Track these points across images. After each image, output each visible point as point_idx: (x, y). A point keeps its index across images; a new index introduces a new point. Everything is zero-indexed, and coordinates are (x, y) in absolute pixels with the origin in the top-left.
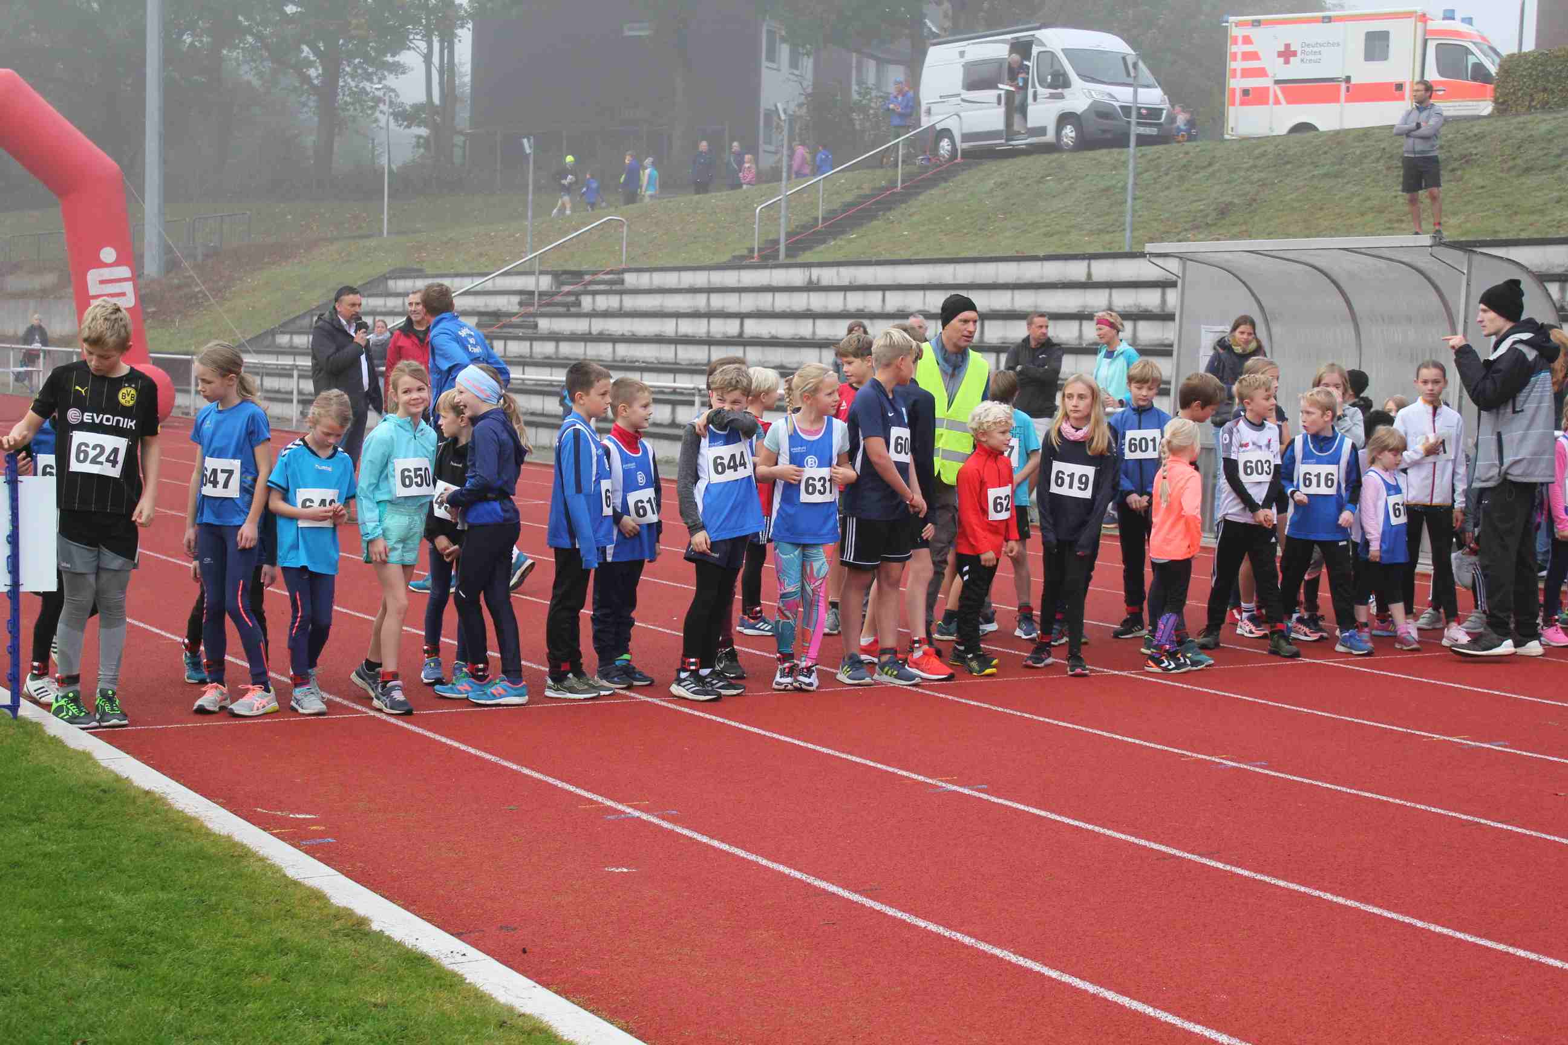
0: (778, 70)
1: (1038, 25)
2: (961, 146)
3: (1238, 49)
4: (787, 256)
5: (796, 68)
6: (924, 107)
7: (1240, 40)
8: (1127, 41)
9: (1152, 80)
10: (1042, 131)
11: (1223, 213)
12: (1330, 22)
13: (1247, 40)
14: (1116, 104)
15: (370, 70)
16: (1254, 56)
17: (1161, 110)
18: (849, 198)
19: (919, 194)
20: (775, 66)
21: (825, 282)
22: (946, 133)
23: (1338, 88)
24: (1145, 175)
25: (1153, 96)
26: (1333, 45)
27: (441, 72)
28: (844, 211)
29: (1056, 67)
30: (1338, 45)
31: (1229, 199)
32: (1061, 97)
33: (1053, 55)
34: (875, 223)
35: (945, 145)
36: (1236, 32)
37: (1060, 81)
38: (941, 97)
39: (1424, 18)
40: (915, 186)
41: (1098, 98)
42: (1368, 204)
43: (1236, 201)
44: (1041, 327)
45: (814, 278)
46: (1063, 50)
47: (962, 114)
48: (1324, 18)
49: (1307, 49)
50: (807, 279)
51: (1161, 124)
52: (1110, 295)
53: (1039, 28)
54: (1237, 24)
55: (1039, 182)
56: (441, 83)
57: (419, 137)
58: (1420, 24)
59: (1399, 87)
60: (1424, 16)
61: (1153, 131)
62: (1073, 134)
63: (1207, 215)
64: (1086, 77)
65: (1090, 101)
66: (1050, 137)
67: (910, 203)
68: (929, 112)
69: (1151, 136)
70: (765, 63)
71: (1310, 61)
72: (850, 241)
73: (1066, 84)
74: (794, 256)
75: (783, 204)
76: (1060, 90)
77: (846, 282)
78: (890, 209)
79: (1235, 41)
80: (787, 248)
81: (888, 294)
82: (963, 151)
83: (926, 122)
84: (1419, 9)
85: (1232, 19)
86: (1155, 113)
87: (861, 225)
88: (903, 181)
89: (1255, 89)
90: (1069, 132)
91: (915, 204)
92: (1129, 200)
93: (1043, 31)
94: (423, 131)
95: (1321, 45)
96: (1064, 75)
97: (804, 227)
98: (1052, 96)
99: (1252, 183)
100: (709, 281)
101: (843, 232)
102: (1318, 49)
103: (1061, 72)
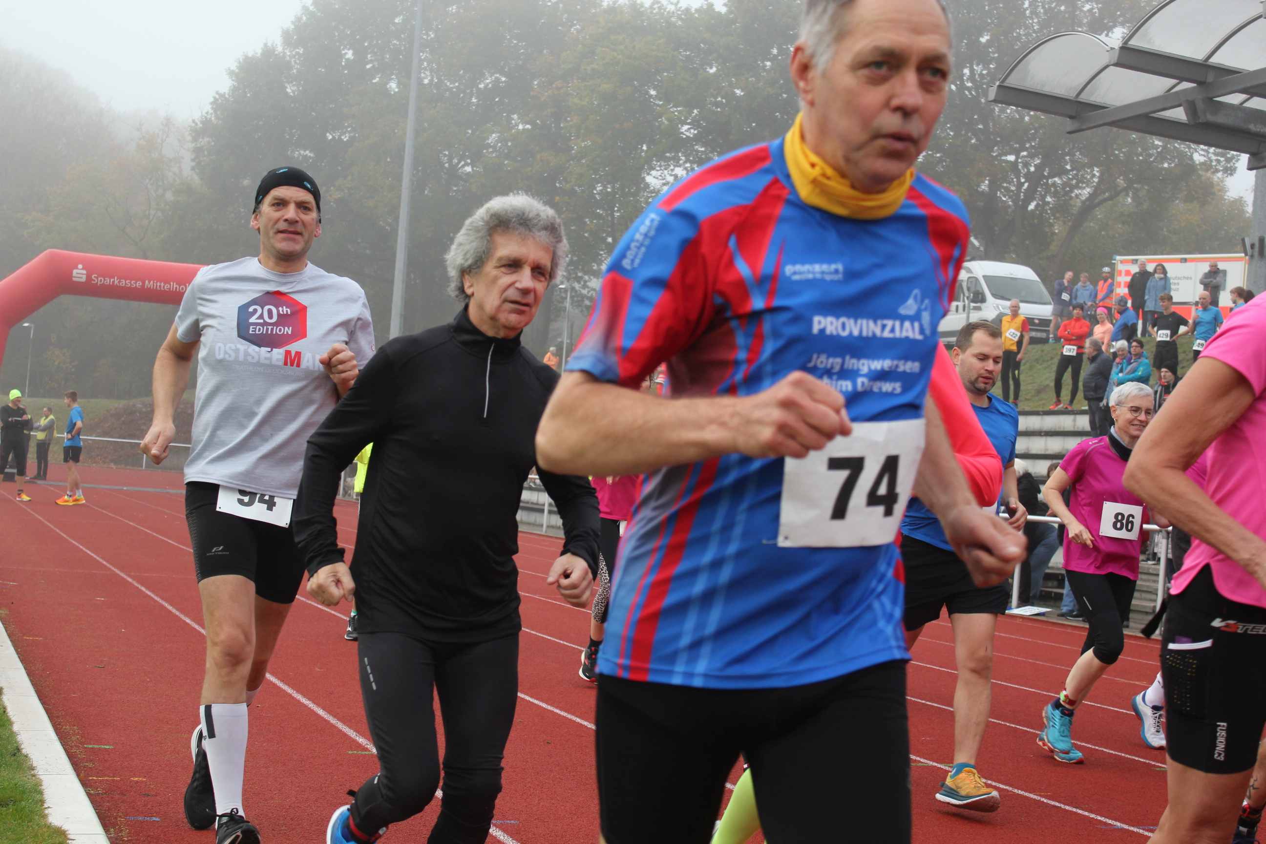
7: (1123, 273)
12: (1186, 262)
15: (580, 274)
23: (1190, 309)
26: (1187, 278)
29: (978, 289)
30: (1191, 278)
32: (978, 309)
33: (976, 279)
36: (1120, 267)
37: (979, 298)
46: (984, 277)
48: (1182, 259)
54: (1122, 262)
58: (1248, 265)
61: (1043, 335)
64: (995, 296)
69: (1042, 338)
73: (983, 300)
76: (978, 305)
85: (1118, 258)
86: (1045, 323)
93: (971, 263)
95: (1179, 278)
96: (983, 294)
98: (975, 308)
102: (1176, 281)
103: (981, 291)
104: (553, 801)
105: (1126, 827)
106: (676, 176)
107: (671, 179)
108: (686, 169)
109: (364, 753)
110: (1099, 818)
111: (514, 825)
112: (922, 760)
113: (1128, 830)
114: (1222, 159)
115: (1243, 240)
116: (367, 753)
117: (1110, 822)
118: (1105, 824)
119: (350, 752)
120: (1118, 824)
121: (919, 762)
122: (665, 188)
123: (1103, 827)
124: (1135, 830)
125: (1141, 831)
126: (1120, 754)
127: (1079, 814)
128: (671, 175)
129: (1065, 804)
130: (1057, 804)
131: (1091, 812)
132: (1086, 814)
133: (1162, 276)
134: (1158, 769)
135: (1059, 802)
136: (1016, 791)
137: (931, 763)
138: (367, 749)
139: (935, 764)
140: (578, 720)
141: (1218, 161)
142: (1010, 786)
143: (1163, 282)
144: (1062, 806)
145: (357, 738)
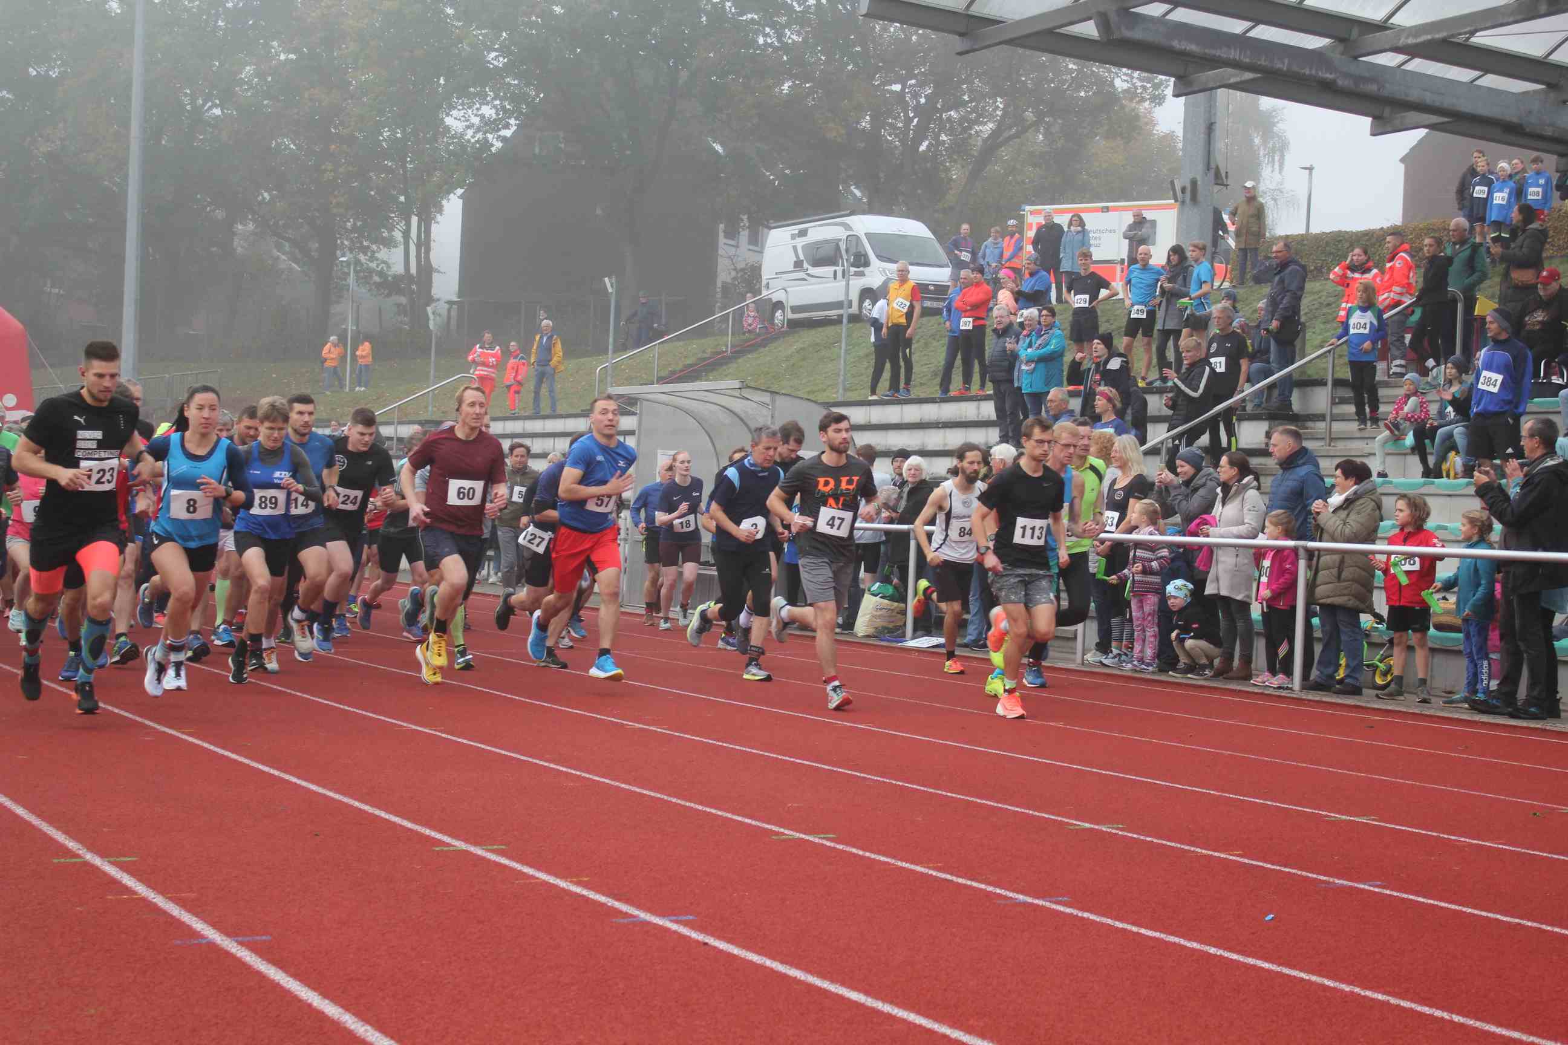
0: (735, 246)
2: (791, 316)
5: (757, 245)
6: (764, 283)
8: (929, 227)
12: (1108, 211)
15: (365, 243)
20: (734, 243)
22: (779, 305)
23: (1114, 269)
26: (1110, 231)
27: (418, 247)
29: (860, 249)
32: (862, 274)
33: (858, 238)
35: (779, 314)
36: (1028, 219)
37: (861, 261)
38: (776, 273)
40: (742, 351)
46: (866, 234)
47: (788, 289)
48: (1103, 208)
53: (852, 213)
54: (1032, 213)
55: (828, 348)
56: (418, 257)
57: (399, 305)
64: (880, 258)
65: (883, 278)
66: (854, 309)
68: (767, 286)
73: (867, 264)
76: (861, 269)
82: (789, 320)
83: (765, 293)
85: (1028, 208)
88: (732, 346)
93: (852, 217)
94: (403, 300)
95: (1100, 232)
96: (866, 256)
98: (857, 274)
103: (863, 253)
104: (317, 909)
105: (1029, 900)
106: (482, 117)
107: (476, 120)
108: (495, 107)
109: (74, 860)
110: (998, 891)
111: (265, 941)
112: (786, 832)
113: (1032, 904)
114: (1149, 85)
115: (1172, 183)
116: (78, 860)
117: (1011, 894)
118: (1006, 898)
119: (56, 861)
120: (1021, 897)
121: (784, 834)
122: (470, 132)
123: (1002, 902)
124: (1040, 902)
125: (1048, 904)
126: (1027, 811)
127: (974, 887)
128: (476, 115)
129: (957, 876)
130: (949, 877)
131: (989, 884)
132: (983, 886)
133: (1079, 228)
134: (1072, 827)
135: (952, 874)
136: (899, 863)
137: (798, 835)
138: (78, 856)
139: (802, 836)
140: (357, 804)
141: (1144, 88)
142: (894, 857)
143: (1080, 237)
144: (954, 879)
145: (66, 842)
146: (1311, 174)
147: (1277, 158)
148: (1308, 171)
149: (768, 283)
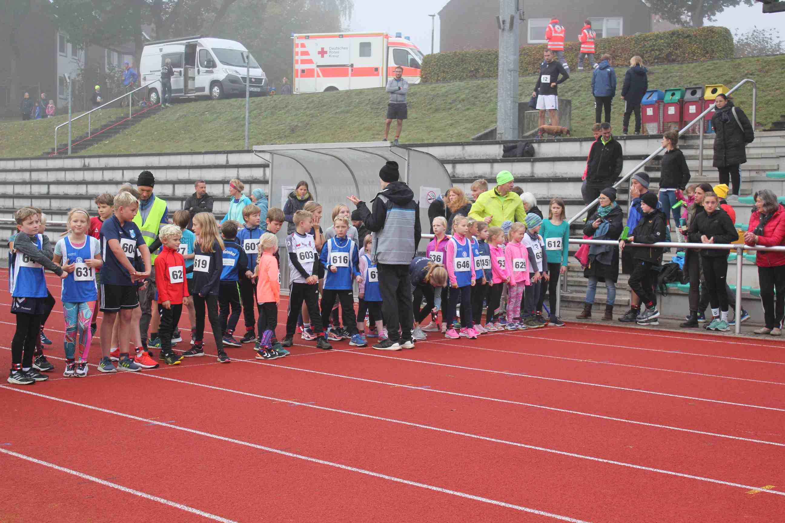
0: (66, 57)
1: (199, 36)
3: (299, 49)
4: (72, 153)
5: (76, 56)
6: (142, 77)
7: (300, 45)
8: (244, 45)
9: (257, 64)
10: (203, 89)
11: (293, 131)
12: (343, 37)
13: (303, 46)
14: (240, 76)
16: (307, 53)
17: (262, 79)
18: (104, 123)
19: (140, 121)
20: (64, 55)
21: (92, 165)
22: (154, 90)
23: (348, 70)
24: (255, 112)
25: (257, 72)
26: (344, 48)
28: (102, 129)
29: (209, 58)
30: (347, 48)
31: (296, 124)
32: (212, 72)
33: (207, 51)
34: (118, 135)
35: (153, 95)
36: (297, 41)
37: (211, 64)
38: (151, 71)
39: (387, 36)
40: (139, 116)
41: (230, 73)
42: (363, 126)
43: (299, 125)
44: (202, 188)
45: (87, 164)
46: (212, 49)
48: (340, 35)
49: (332, 50)
50: (83, 164)
51: (262, 86)
52: (238, 172)
53: (200, 38)
54: (299, 38)
55: (201, 115)
58: (385, 40)
59: (377, 69)
60: (387, 35)
61: (259, 90)
62: (218, 91)
63: (285, 132)
64: (224, 63)
65: (226, 74)
66: (207, 92)
67: (136, 125)
68: (145, 79)
69: (257, 92)
70: (59, 53)
71: (334, 56)
72: (105, 145)
73: (214, 66)
74: (76, 152)
75: (70, 126)
76: (211, 69)
77: (103, 166)
78: (125, 128)
79: (297, 46)
80: (72, 149)
81: (125, 172)
83: (143, 84)
84: (385, 32)
85: (295, 35)
86: (259, 81)
87: (111, 137)
88: (132, 115)
89: (307, 69)
90: (216, 90)
91: (138, 126)
92: (247, 124)
93: (202, 39)
95: (339, 49)
96: (213, 61)
97: (81, 137)
98: (207, 72)
99: (307, 116)
100: (31, 165)
101: (101, 140)
102: (337, 51)
103: (212, 60)
146: (433, 19)
147: (347, 13)
148: (431, 17)
149: (145, 77)
